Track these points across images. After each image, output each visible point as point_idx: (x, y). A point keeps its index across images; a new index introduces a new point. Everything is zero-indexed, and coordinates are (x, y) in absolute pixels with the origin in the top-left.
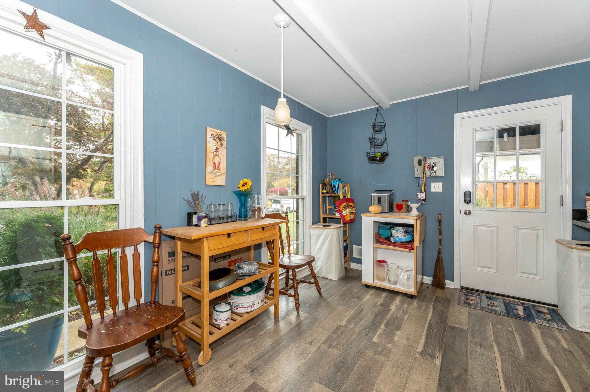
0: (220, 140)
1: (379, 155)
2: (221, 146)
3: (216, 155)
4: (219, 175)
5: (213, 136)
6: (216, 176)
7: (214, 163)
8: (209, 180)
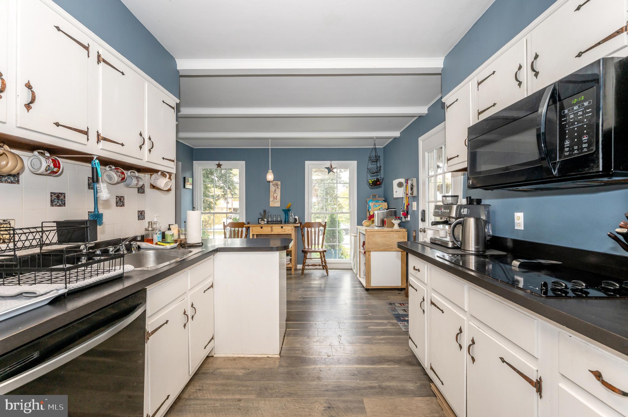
3: (275, 193)
5: (273, 184)
7: (274, 197)
8: (272, 204)
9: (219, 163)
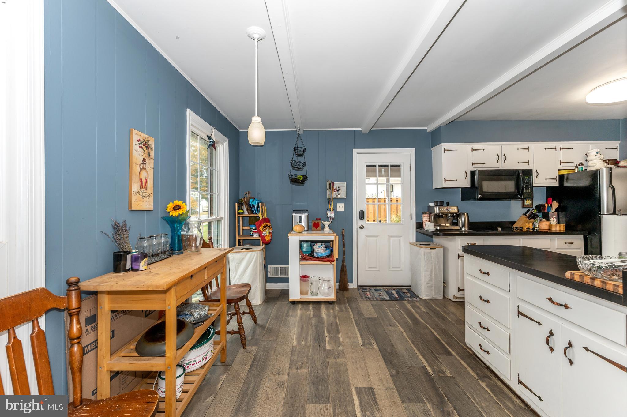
0: (147, 148)
1: (301, 178)
2: (148, 156)
3: (144, 168)
4: (146, 196)
5: (140, 142)
6: (143, 197)
7: (141, 180)
8: (136, 203)
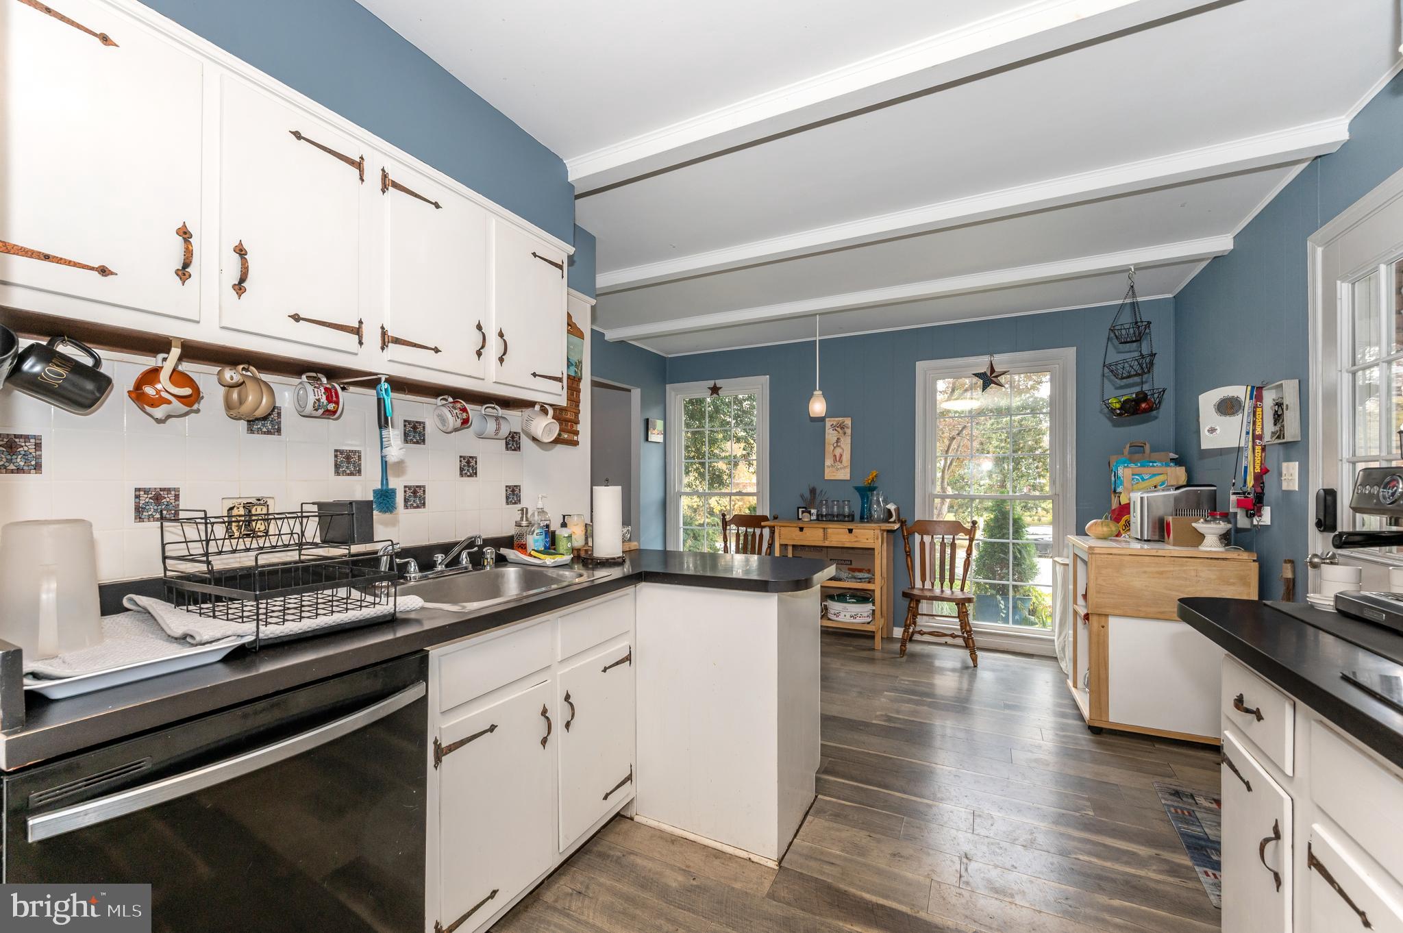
0: (842, 428)
3: (837, 446)
5: (833, 426)
6: (838, 469)
7: (835, 456)
8: (829, 474)
9: (715, 384)
